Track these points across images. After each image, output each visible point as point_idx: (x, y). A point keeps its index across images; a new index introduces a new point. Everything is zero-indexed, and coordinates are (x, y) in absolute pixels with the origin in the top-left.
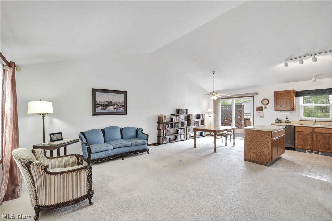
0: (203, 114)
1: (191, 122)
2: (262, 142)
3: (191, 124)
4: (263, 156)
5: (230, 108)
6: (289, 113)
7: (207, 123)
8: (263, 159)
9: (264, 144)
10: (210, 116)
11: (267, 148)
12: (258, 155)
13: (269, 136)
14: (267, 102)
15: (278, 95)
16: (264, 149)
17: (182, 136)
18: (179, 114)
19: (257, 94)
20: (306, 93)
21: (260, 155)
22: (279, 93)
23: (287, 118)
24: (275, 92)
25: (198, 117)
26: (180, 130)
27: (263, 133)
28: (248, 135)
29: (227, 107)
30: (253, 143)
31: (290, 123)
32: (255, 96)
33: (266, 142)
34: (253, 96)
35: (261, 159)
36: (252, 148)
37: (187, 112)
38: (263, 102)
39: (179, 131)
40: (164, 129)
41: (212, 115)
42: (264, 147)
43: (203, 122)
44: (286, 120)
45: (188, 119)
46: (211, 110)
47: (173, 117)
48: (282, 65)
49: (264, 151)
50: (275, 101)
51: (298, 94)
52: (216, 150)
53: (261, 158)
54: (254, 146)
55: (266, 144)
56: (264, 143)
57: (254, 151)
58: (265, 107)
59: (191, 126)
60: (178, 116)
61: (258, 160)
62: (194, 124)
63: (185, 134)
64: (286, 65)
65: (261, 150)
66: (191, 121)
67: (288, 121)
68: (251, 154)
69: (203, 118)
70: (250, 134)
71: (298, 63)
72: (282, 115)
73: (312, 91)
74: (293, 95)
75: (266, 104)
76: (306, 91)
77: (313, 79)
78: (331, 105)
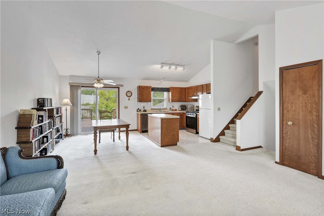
0: (61, 106)
3: (55, 123)
4: (174, 139)
6: (146, 104)
10: (66, 110)
12: (171, 138)
18: (44, 107)
19: (122, 86)
22: (143, 87)
23: (144, 108)
24: (139, 86)
25: (57, 111)
27: (174, 119)
28: (163, 124)
30: (167, 129)
32: (121, 88)
34: (119, 88)
36: (167, 135)
37: (51, 105)
38: (128, 94)
41: (69, 108)
42: (175, 131)
43: (61, 119)
44: (144, 109)
48: (160, 66)
49: (175, 135)
52: (128, 147)
54: (168, 132)
56: (175, 128)
59: (55, 125)
61: (171, 143)
64: (162, 67)
65: (173, 134)
67: (145, 110)
68: (166, 140)
69: (61, 112)
70: (165, 122)
71: (168, 67)
72: (141, 105)
73: (158, 88)
74: (151, 90)
75: (130, 96)
76: (156, 88)
77: (162, 81)
78: (165, 99)
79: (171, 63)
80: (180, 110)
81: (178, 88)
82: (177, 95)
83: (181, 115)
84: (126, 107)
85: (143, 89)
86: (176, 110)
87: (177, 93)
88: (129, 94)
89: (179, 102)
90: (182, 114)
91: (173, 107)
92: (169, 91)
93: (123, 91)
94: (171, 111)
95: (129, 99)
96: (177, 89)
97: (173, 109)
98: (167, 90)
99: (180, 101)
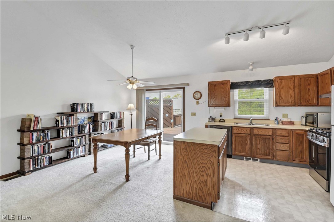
0: (121, 111)
1: (99, 125)
2: (203, 165)
3: (99, 128)
4: (204, 192)
5: (156, 104)
6: (224, 110)
7: (126, 124)
8: (204, 197)
9: (206, 169)
10: (131, 115)
11: (212, 175)
12: (196, 188)
13: (214, 153)
14: (199, 95)
15: (213, 86)
16: (206, 177)
17: (81, 149)
18: (74, 112)
19: (188, 85)
20: (241, 85)
21: (200, 188)
22: (214, 83)
23: (221, 116)
24: (209, 82)
25: (112, 116)
26: (75, 139)
27: (205, 147)
28: (179, 152)
29: (153, 102)
30: (188, 166)
31: (224, 122)
32: (187, 88)
33: (209, 165)
34: (184, 88)
35: (200, 197)
36: (187, 176)
37: (92, 110)
38: (196, 95)
39: (73, 141)
40: (34, 141)
41: (135, 113)
42: (207, 174)
43: (120, 124)
44: (220, 118)
45: (95, 119)
46: (132, 106)
47: (59, 118)
48: (222, 42)
49: (206, 182)
50: (208, 94)
51: (234, 86)
52: (129, 176)
53: (200, 195)
54: (189, 172)
55: (209, 168)
56: (207, 167)
57: (190, 182)
58: (197, 101)
59: (99, 130)
60: (72, 115)
61: (196, 198)
62: (105, 127)
63: (87, 146)
64: (228, 42)
65: (202, 179)
66: (99, 123)
67: (222, 119)
68: (184, 187)
69: (120, 117)
70: (183, 149)
71: (243, 39)
72: (216, 112)
73: (247, 82)
74: (229, 86)
75: (198, 98)
76: (242, 82)
77: (251, 67)
78: (266, 100)
79: (248, 26)
80: (304, 123)
81: (294, 77)
82: (292, 92)
83: (300, 135)
84: (193, 114)
85: (215, 86)
86: (292, 123)
87: (292, 87)
88: (198, 95)
89: (299, 106)
90: (303, 132)
91: (285, 116)
92: (272, 86)
93: (189, 91)
94: (278, 123)
95: (198, 103)
96: (292, 80)
97: (285, 120)
98: (269, 83)
99: (301, 105)
